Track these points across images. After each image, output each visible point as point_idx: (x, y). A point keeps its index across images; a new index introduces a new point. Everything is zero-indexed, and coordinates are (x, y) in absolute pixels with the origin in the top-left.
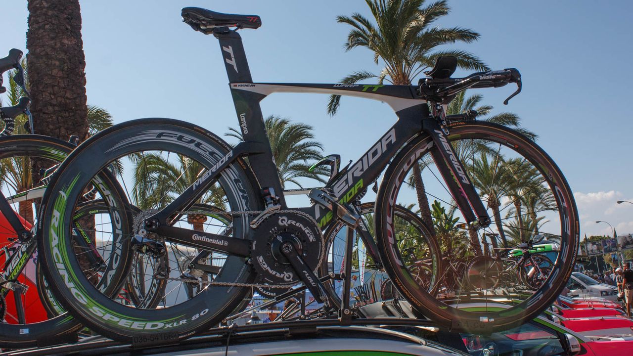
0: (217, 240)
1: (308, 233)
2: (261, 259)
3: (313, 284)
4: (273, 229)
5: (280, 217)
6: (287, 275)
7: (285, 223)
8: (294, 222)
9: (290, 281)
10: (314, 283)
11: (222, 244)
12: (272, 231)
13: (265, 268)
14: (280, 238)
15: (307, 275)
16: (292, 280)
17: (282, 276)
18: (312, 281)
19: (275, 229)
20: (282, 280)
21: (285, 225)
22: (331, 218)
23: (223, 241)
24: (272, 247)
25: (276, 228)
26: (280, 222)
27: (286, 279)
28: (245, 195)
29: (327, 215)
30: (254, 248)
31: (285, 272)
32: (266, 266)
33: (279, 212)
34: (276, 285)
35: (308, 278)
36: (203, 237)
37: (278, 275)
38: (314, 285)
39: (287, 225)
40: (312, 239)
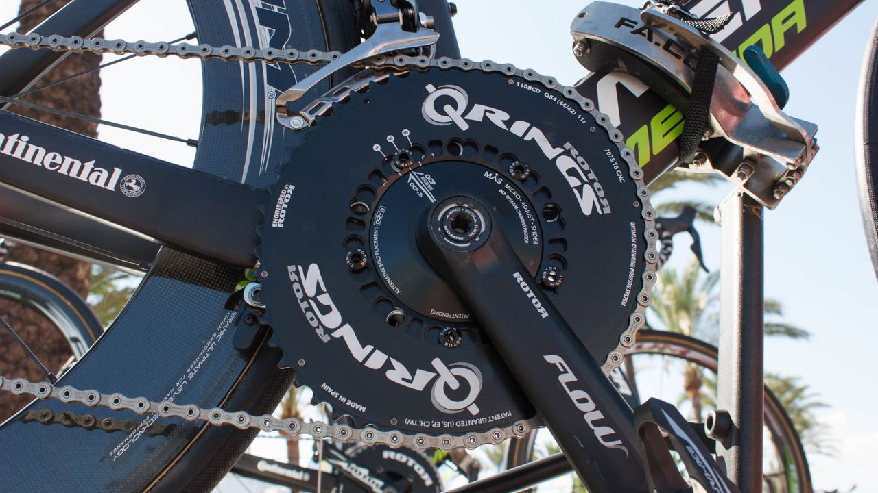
0: (89, 165)
1: (572, 172)
2: (312, 278)
3: (600, 432)
4: (391, 139)
5: (430, 88)
6: (448, 376)
7: (454, 115)
8: (499, 117)
9: (465, 414)
10: (608, 431)
11: (111, 187)
12: (386, 146)
13: (328, 331)
14: (423, 185)
15: (567, 377)
16: (474, 410)
17: (421, 380)
18: (598, 415)
19: (400, 140)
20: (420, 404)
21: (453, 125)
22: (670, 139)
23: (118, 172)
24: (378, 220)
25: (406, 133)
26: (428, 109)
27: (441, 400)
28: (276, 9)
29: (656, 121)
30: (278, 222)
31: (437, 363)
32: (333, 319)
33: (429, 61)
34: (384, 427)
35: (575, 395)
36: (13, 139)
37: (398, 374)
38: (607, 438)
39: (464, 126)
40: (588, 201)
